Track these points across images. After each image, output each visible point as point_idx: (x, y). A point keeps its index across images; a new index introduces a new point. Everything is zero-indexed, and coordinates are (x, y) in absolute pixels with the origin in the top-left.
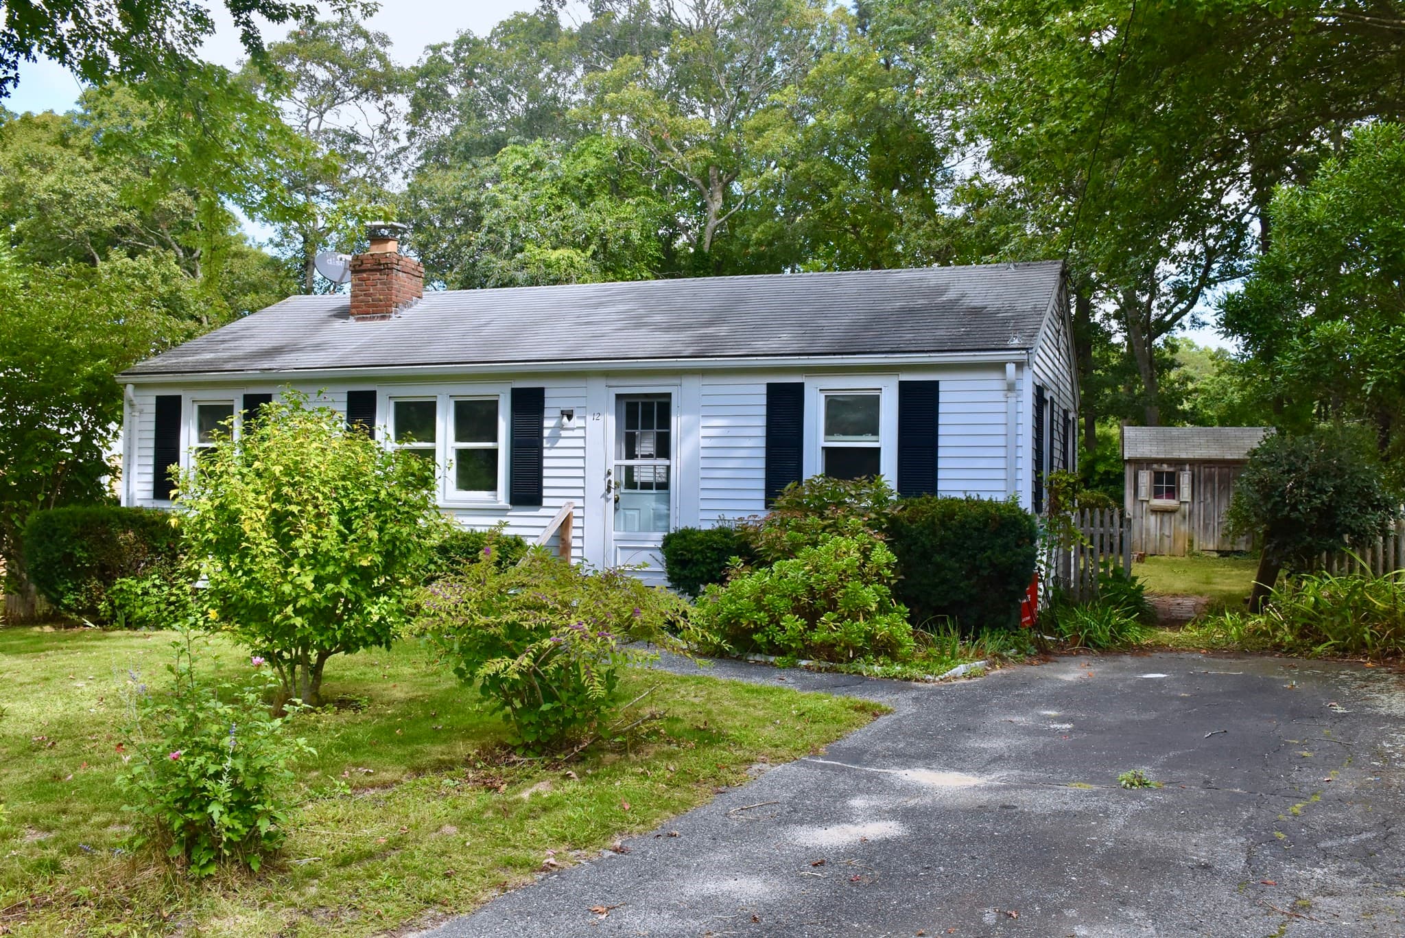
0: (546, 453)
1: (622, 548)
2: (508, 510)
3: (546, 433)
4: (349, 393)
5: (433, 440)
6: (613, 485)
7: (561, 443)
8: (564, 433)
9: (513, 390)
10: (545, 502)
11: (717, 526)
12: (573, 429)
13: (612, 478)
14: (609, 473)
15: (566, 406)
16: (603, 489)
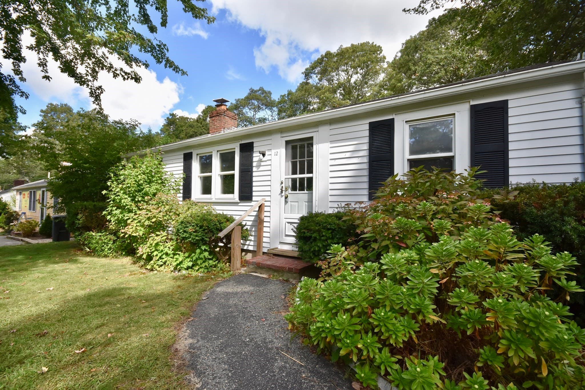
0: (254, 174)
1: (288, 223)
2: (238, 203)
3: (254, 164)
4: (184, 154)
5: (211, 172)
6: (284, 189)
7: (261, 168)
8: (262, 164)
9: (240, 145)
10: (254, 198)
11: (336, 210)
12: (266, 161)
13: (283, 185)
14: (282, 183)
15: (262, 149)
16: (280, 191)
